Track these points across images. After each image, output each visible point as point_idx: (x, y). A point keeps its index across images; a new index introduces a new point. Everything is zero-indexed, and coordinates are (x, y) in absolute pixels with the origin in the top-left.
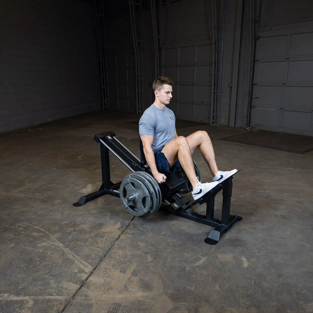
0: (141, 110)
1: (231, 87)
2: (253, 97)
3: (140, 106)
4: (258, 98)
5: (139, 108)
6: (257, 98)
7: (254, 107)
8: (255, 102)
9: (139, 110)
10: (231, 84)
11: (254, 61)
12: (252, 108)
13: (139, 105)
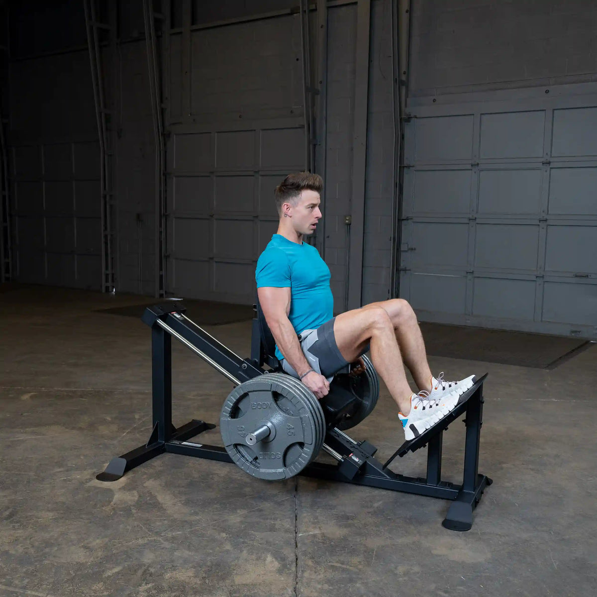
0: (113, 281)
1: (349, 224)
2: (403, 247)
3: (109, 272)
4: (415, 249)
5: (107, 275)
6: (412, 249)
7: (405, 270)
8: (406, 260)
9: (107, 281)
10: (347, 218)
11: (401, 168)
12: (402, 273)
13: (107, 268)
